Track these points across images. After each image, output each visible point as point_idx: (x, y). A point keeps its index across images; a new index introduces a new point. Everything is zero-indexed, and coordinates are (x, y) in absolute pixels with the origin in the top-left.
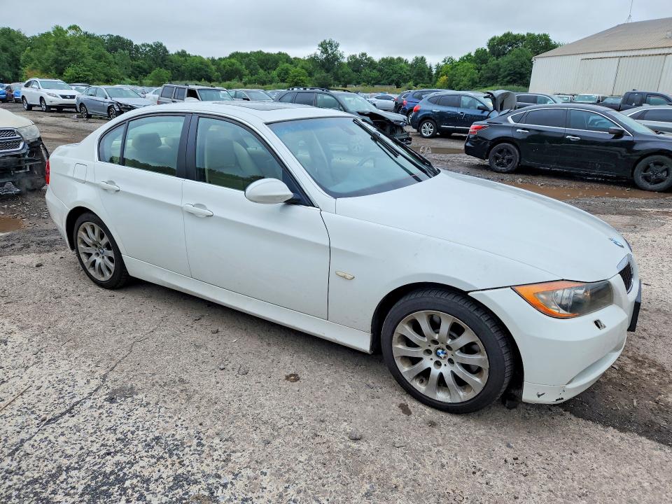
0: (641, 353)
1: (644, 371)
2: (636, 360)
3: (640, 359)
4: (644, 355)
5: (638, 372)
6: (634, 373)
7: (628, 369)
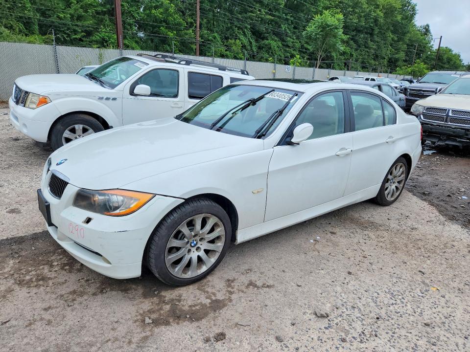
0: (42, 288)
1: (33, 273)
2: (43, 279)
3: (41, 283)
4: (39, 288)
5: (39, 269)
6: (41, 267)
7: (46, 267)
